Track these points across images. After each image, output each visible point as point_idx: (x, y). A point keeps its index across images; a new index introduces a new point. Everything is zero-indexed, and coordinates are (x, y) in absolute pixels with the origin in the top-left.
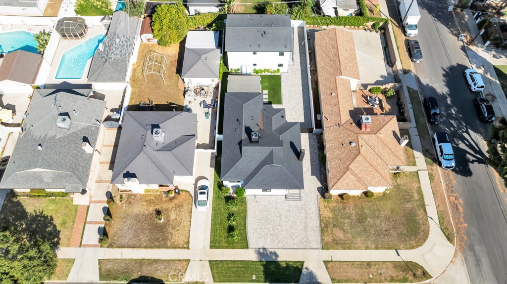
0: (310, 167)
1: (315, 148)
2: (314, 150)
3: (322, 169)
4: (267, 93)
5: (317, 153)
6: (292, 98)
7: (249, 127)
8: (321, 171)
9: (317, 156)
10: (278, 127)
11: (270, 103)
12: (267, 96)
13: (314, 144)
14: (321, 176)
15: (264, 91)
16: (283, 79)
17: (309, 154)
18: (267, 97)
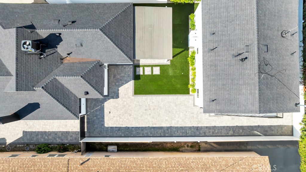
0: (34, 131)
1: (62, 140)
2: (59, 138)
3: (31, 147)
4: (154, 73)
5: (55, 141)
6: (146, 110)
7: (61, 40)
8: (28, 145)
9: (49, 142)
10: (66, 85)
11: (137, 77)
12: (150, 73)
13: (69, 138)
14: (23, 144)
15: (158, 68)
16: (180, 98)
17: (54, 130)
18: (146, 73)
